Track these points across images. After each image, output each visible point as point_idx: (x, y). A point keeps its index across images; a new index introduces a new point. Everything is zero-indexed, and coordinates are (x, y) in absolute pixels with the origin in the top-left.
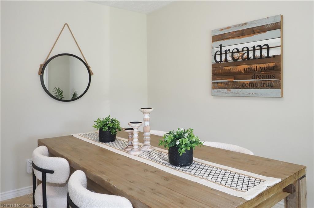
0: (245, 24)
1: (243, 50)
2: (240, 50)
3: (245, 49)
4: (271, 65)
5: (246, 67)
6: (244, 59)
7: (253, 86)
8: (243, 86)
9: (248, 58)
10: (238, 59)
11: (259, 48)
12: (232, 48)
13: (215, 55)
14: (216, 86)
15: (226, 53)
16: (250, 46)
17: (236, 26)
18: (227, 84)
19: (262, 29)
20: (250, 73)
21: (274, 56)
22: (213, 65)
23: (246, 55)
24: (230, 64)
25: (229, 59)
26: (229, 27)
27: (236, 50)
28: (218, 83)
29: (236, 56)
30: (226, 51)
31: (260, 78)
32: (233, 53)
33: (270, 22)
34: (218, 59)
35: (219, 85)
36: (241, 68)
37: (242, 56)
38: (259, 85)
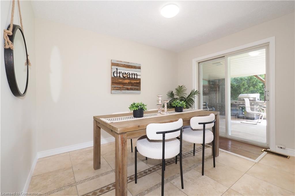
0: (129, 63)
1: (127, 74)
2: (127, 73)
3: (129, 73)
4: (138, 82)
5: (129, 81)
6: (128, 78)
7: (131, 89)
8: (128, 89)
9: (130, 78)
10: (125, 77)
11: (134, 74)
12: (123, 72)
13: (114, 73)
14: (113, 89)
15: (120, 73)
16: (131, 72)
17: (124, 62)
18: (120, 88)
19: (135, 67)
20: (130, 84)
21: (139, 79)
22: (112, 78)
23: (129, 76)
24: (121, 79)
25: (121, 76)
26: (121, 61)
27: (125, 73)
28: (115, 87)
29: (125, 75)
30: (119, 72)
31: (134, 86)
32: (123, 74)
33: (138, 65)
34: (115, 75)
35: (116, 88)
36: (127, 81)
37: (127, 76)
38: (134, 89)
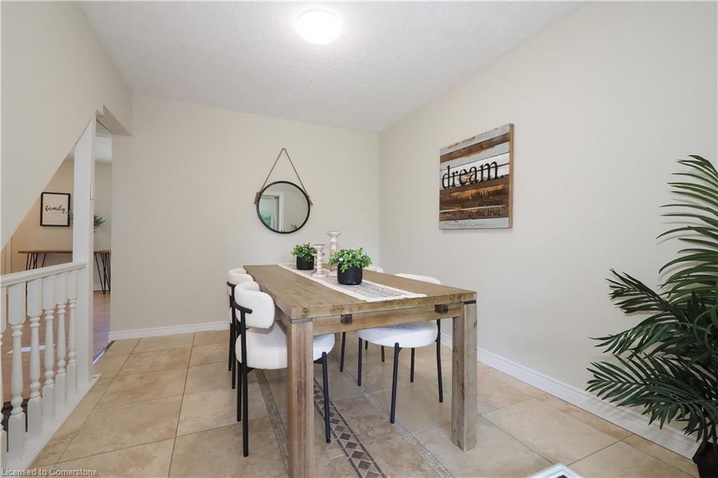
0: (474, 138)
1: (470, 172)
2: (468, 171)
3: (473, 170)
4: (499, 187)
5: (474, 191)
6: (471, 183)
7: (480, 215)
8: (471, 216)
9: (476, 181)
10: (466, 182)
11: (494, 165)
12: (459, 169)
13: (443, 179)
14: (444, 217)
15: (454, 176)
16: (478, 165)
17: (463, 142)
18: (454, 213)
19: (490, 144)
20: (478, 199)
21: (502, 176)
22: (441, 191)
23: (474, 176)
24: (458, 189)
25: (457, 183)
26: (457, 144)
27: (463, 172)
28: (445, 213)
29: (464, 178)
30: (453, 173)
31: (487, 205)
32: (460, 175)
33: (499, 134)
34: (446, 185)
35: (447, 215)
36: (468, 193)
37: (470, 179)
38: (486, 214)
